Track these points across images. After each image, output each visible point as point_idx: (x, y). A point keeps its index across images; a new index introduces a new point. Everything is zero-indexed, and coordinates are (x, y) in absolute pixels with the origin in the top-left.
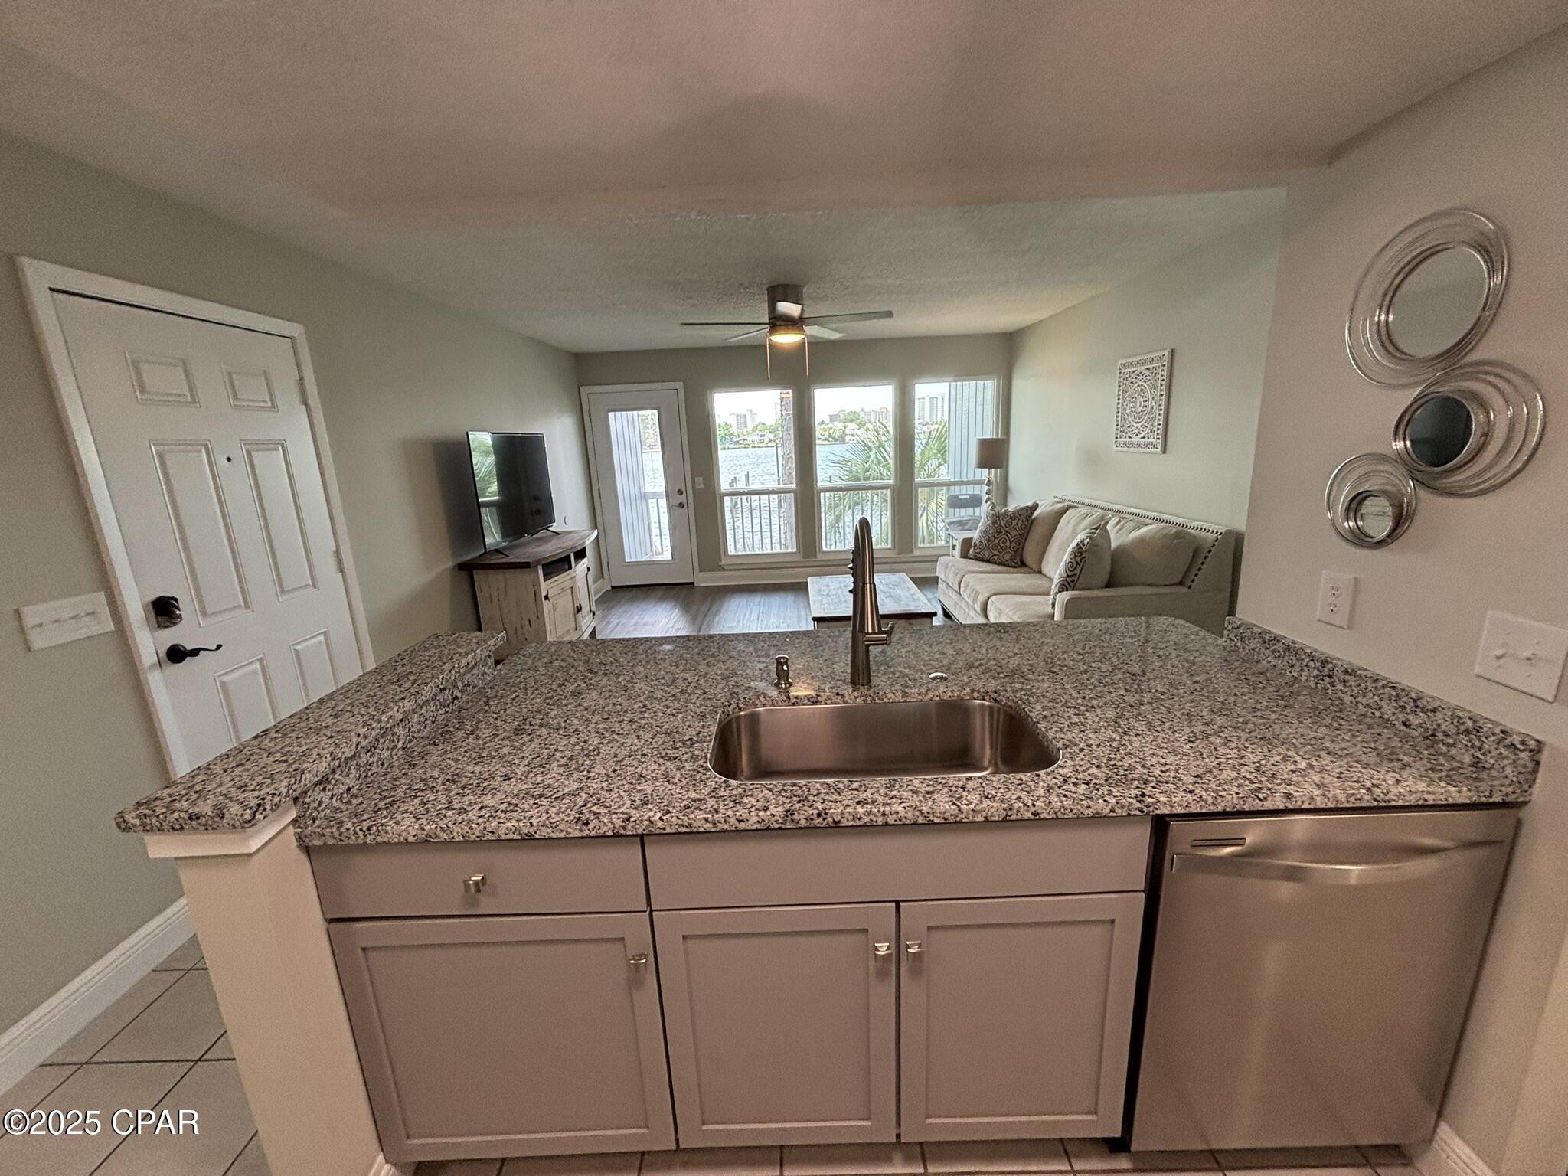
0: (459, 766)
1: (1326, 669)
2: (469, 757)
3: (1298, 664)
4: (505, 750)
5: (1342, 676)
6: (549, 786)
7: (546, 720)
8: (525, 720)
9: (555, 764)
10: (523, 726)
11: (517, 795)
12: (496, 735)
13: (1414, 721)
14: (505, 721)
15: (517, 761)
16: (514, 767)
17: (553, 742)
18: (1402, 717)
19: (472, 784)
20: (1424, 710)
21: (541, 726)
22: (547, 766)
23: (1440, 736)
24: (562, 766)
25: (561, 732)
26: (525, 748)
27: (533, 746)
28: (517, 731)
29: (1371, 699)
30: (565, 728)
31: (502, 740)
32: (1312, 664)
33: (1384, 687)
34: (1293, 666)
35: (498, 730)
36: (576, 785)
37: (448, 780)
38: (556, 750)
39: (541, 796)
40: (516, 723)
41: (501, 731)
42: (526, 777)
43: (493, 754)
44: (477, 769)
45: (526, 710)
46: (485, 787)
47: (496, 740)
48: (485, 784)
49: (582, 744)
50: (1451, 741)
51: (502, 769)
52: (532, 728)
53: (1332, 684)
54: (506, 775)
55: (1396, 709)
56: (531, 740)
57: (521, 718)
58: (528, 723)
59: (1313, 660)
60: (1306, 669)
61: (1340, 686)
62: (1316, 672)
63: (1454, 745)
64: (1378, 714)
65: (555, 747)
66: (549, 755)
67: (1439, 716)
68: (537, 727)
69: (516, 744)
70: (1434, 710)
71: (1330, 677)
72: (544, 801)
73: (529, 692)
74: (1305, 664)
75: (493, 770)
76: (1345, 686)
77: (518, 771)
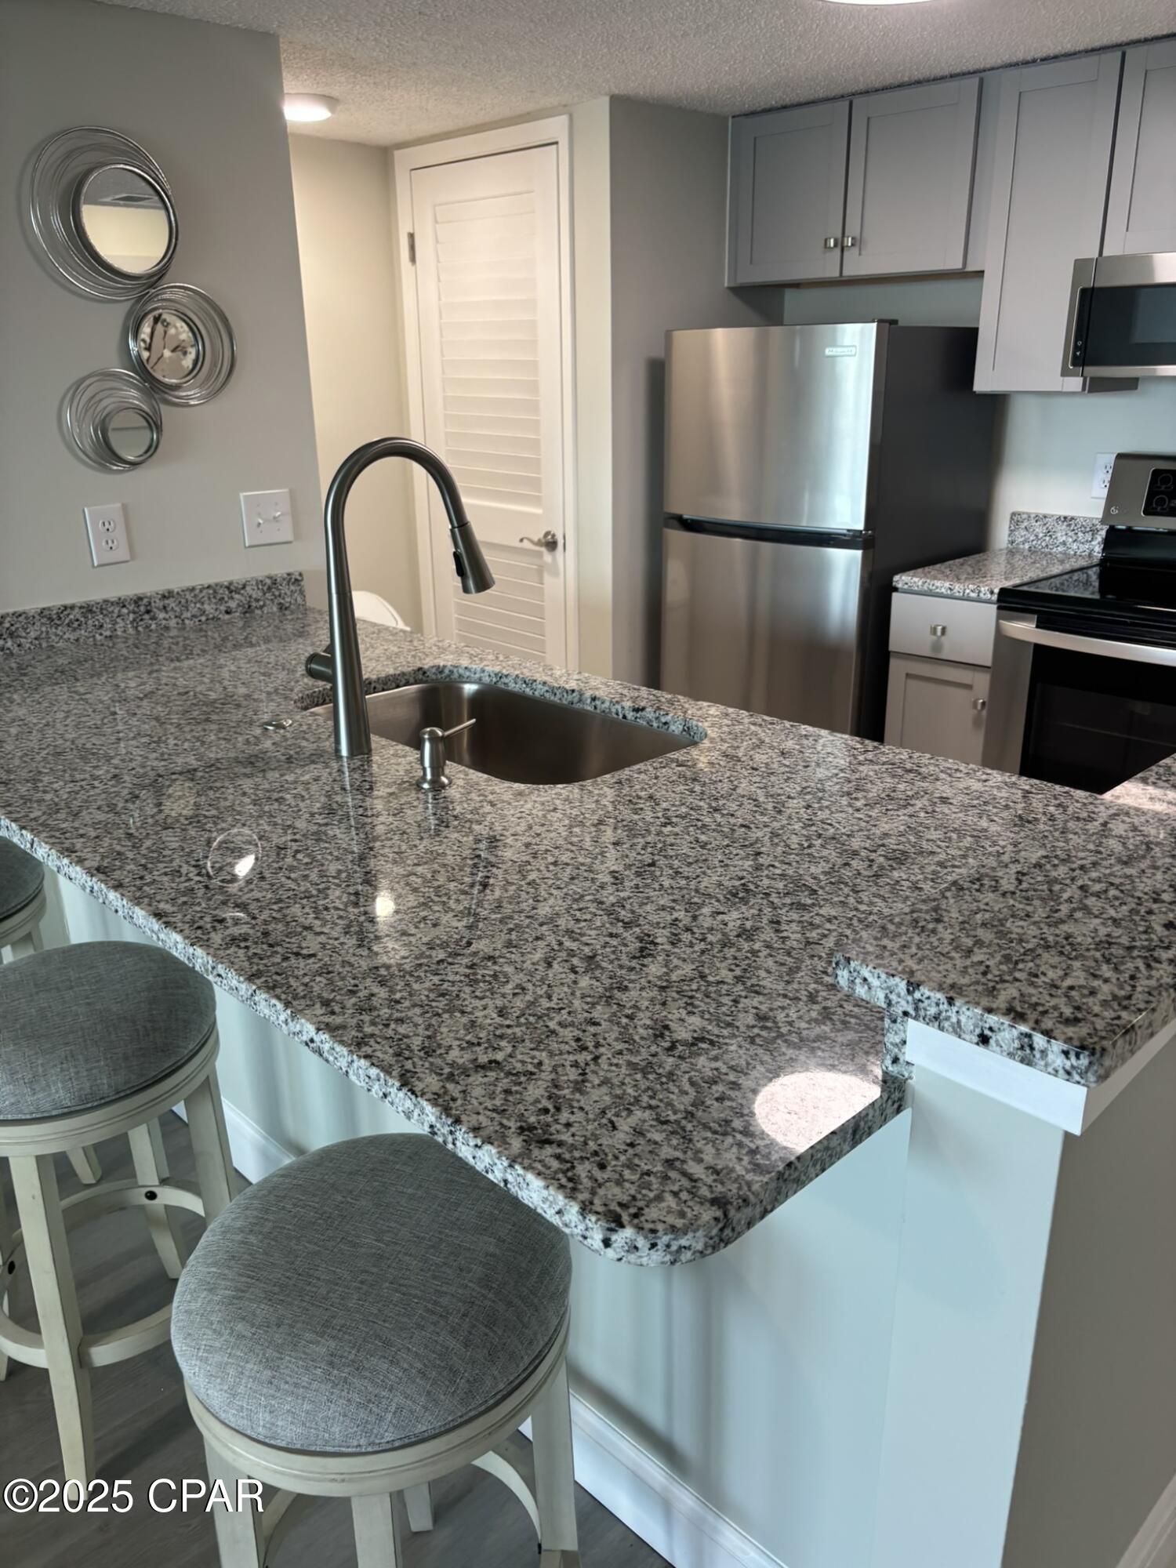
0: (1012, 835)
1: (142, 607)
2: (994, 843)
3: (108, 620)
4: (934, 835)
5: (160, 604)
6: (894, 776)
7: (840, 861)
8: (877, 876)
9: (871, 795)
10: (886, 863)
11: (937, 780)
12: (941, 864)
13: (233, 604)
14: (916, 888)
15: (922, 814)
16: (930, 809)
17: (854, 821)
18: (223, 608)
19: (995, 807)
20: (237, 591)
21: (855, 853)
22: (883, 796)
23: (254, 604)
24: (864, 790)
25: (832, 830)
26: (902, 828)
27: (887, 827)
28: (900, 859)
29: (194, 609)
30: (819, 836)
31: (932, 853)
32: (125, 611)
33: (201, 591)
34: (101, 626)
35: (934, 872)
36: (861, 768)
37: (1029, 822)
38: (858, 810)
39: (910, 771)
40: (896, 874)
41: (929, 869)
42: (917, 793)
43: (954, 836)
44: (984, 823)
45: (864, 896)
46: (978, 799)
47: (942, 857)
48: (975, 802)
49: (816, 805)
50: (261, 603)
51: (947, 811)
52: (873, 856)
53: (153, 618)
54: (945, 803)
55: (216, 604)
56: (886, 835)
57: (881, 881)
58: (875, 868)
59: (124, 606)
60: (119, 620)
61: (162, 615)
62: (132, 616)
63: (264, 605)
64: (203, 618)
65: (857, 815)
66: (872, 808)
67: (248, 588)
68: (864, 853)
69: (912, 839)
70: (244, 587)
71: (148, 612)
72: (908, 766)
73: (830, 942)
74: (115, 615)
75: (960, 815)
76: (167, 612)
77: (926, 803)
